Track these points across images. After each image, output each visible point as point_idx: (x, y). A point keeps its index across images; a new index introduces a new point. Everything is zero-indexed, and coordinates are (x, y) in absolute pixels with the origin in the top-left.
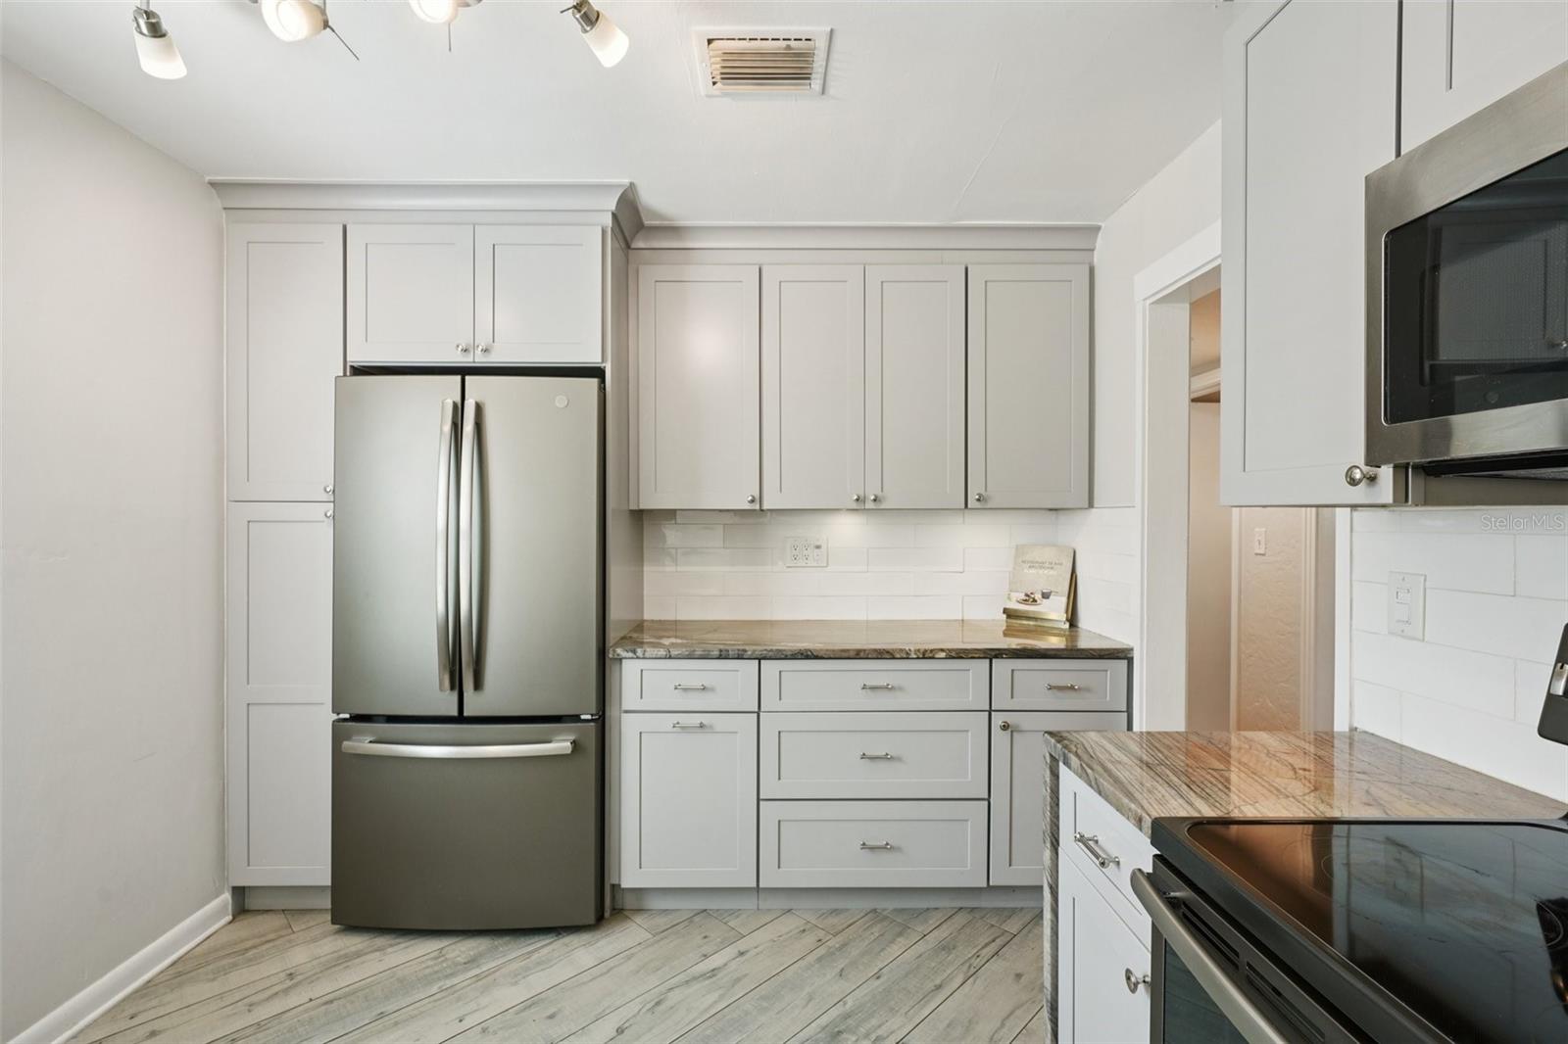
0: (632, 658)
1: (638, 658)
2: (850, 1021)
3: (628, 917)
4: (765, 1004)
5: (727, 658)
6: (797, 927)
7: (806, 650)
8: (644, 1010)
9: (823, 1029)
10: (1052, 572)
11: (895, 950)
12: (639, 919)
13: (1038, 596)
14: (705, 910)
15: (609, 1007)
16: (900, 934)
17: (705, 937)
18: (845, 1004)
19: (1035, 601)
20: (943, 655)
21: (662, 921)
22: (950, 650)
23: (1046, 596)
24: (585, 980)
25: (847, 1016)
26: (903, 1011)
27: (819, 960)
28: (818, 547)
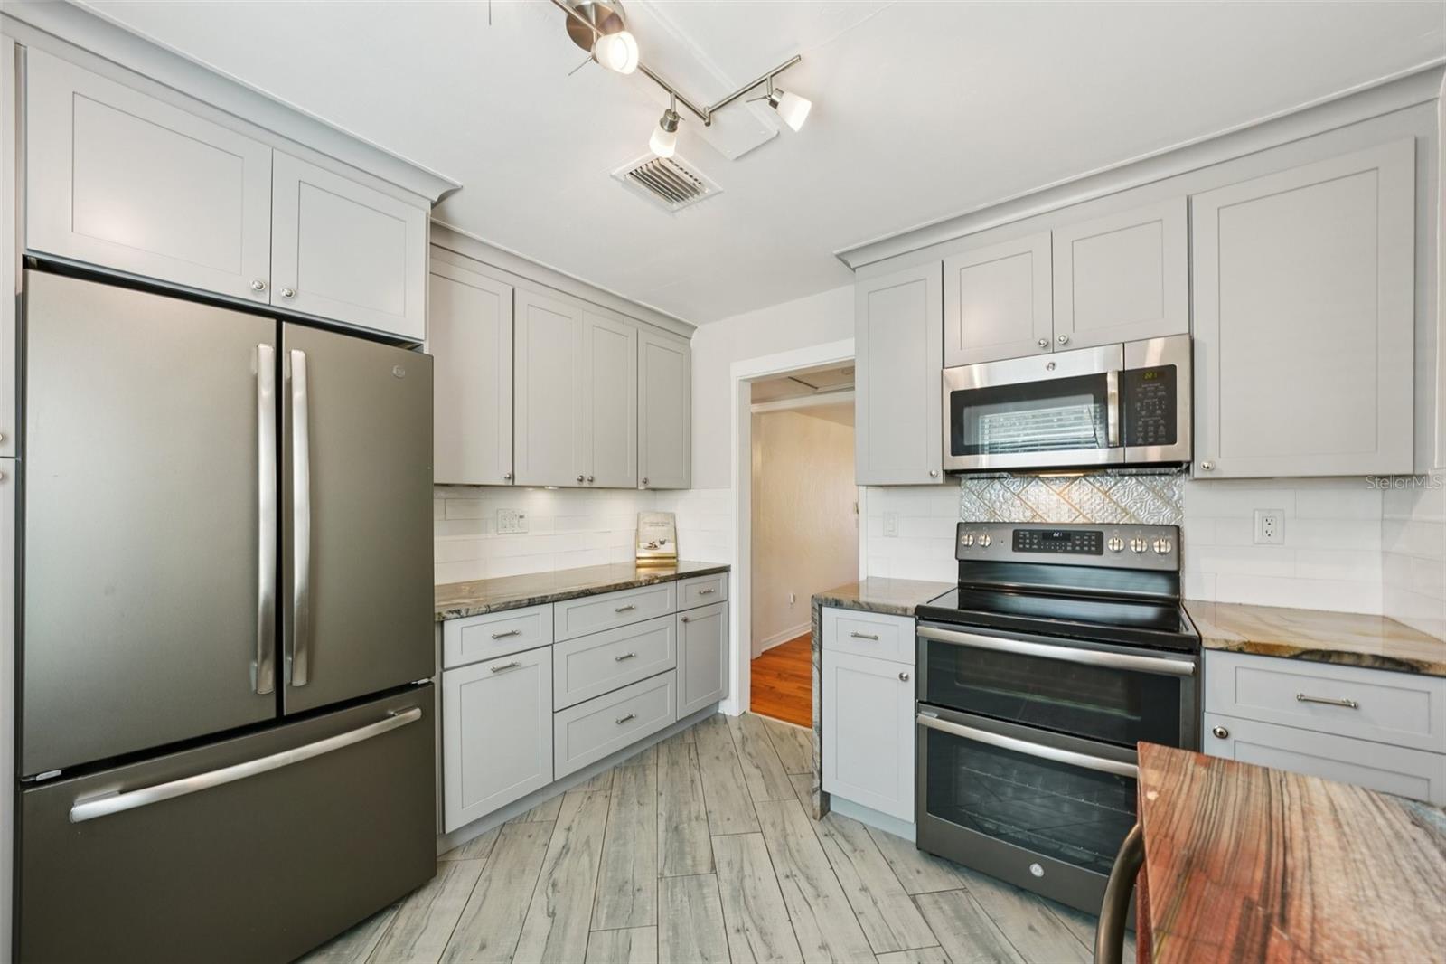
0: (457, 618)
1: (462, 617)
2: (674, 820)
3: (444, 862)
4: (621, 842)
5: (534, 605)
6: (584, 798)
7: (586, 590)
8: (550, 895)
9: (667, 830)
10: (664, 528)
11: (651, 778)
12: (458, 856)
13: (658, 544)
14: (505, 824)
15: (521, 912)
16: (644, 770)
17: (530, 836)
18: (662, 815)
19: (656, 547)
20: (657, 581)
21: (482, 846)
22: (661, 578)
23: (662, 543)
24: (474, 913)
25: (670, 819)
26: (691, 800)
27: (619, 804)
28: (521, 517)
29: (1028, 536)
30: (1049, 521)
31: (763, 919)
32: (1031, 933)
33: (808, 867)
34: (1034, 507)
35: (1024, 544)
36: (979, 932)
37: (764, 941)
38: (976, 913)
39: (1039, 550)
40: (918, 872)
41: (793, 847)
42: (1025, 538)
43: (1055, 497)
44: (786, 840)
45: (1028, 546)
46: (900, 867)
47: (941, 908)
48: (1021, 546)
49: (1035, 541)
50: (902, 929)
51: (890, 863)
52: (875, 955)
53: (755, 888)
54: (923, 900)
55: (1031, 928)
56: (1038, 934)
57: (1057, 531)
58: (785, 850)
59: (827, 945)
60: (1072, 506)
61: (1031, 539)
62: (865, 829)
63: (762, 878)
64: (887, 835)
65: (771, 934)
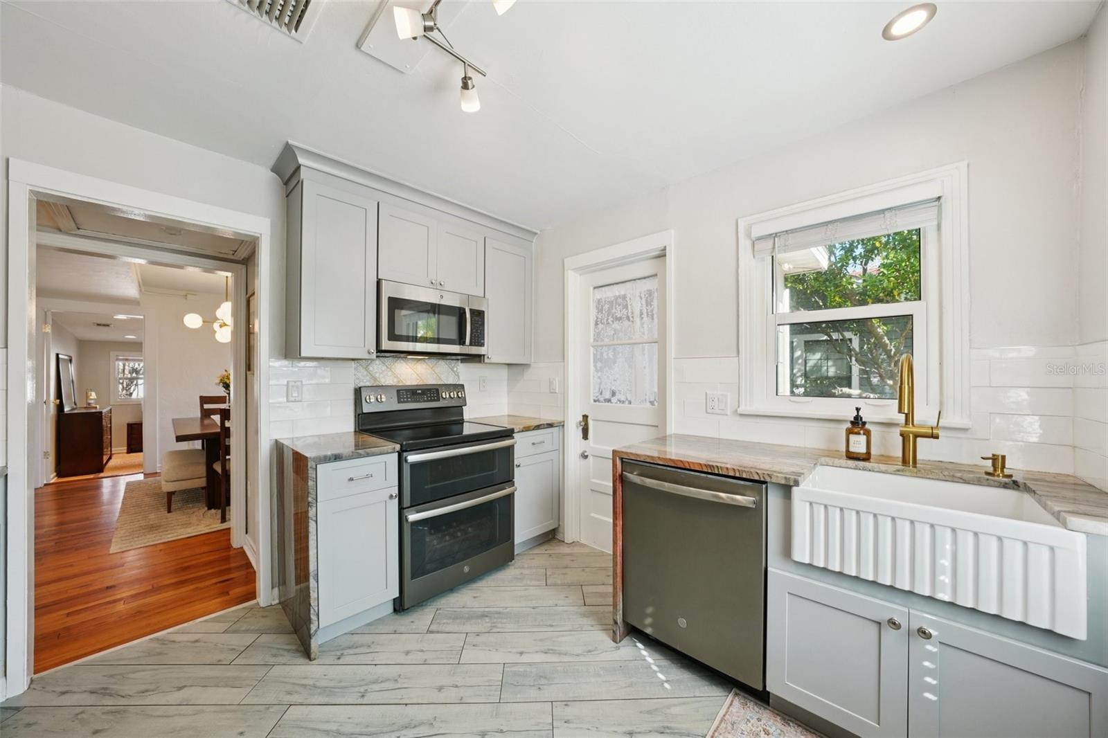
30: (407, 384)
31: (393, 724)
32: (477, 599)
33: (363, 680)
35: (403, 398)
36: (467, 615)
37: (415, 727)
38: (455, 611)
39: (411, 402)
40: (412, 622)
41: (332, 684)
43: (410, 370)
44: (319, 688)
46: (402, 629)
47: (444, 623)
50: (448, 645)
51: (395, 632)
52: (458, 664)
53: (357, 724)
54: (433, 628)
55: (475, 597)
56: (480, 597)
57: (419, 390)
58: (330, 691)
59: (440, 687)
61: (407, 395)
62: (353, 634)
63: (349, 716)
64: (370, 624)
65: (412, 720)
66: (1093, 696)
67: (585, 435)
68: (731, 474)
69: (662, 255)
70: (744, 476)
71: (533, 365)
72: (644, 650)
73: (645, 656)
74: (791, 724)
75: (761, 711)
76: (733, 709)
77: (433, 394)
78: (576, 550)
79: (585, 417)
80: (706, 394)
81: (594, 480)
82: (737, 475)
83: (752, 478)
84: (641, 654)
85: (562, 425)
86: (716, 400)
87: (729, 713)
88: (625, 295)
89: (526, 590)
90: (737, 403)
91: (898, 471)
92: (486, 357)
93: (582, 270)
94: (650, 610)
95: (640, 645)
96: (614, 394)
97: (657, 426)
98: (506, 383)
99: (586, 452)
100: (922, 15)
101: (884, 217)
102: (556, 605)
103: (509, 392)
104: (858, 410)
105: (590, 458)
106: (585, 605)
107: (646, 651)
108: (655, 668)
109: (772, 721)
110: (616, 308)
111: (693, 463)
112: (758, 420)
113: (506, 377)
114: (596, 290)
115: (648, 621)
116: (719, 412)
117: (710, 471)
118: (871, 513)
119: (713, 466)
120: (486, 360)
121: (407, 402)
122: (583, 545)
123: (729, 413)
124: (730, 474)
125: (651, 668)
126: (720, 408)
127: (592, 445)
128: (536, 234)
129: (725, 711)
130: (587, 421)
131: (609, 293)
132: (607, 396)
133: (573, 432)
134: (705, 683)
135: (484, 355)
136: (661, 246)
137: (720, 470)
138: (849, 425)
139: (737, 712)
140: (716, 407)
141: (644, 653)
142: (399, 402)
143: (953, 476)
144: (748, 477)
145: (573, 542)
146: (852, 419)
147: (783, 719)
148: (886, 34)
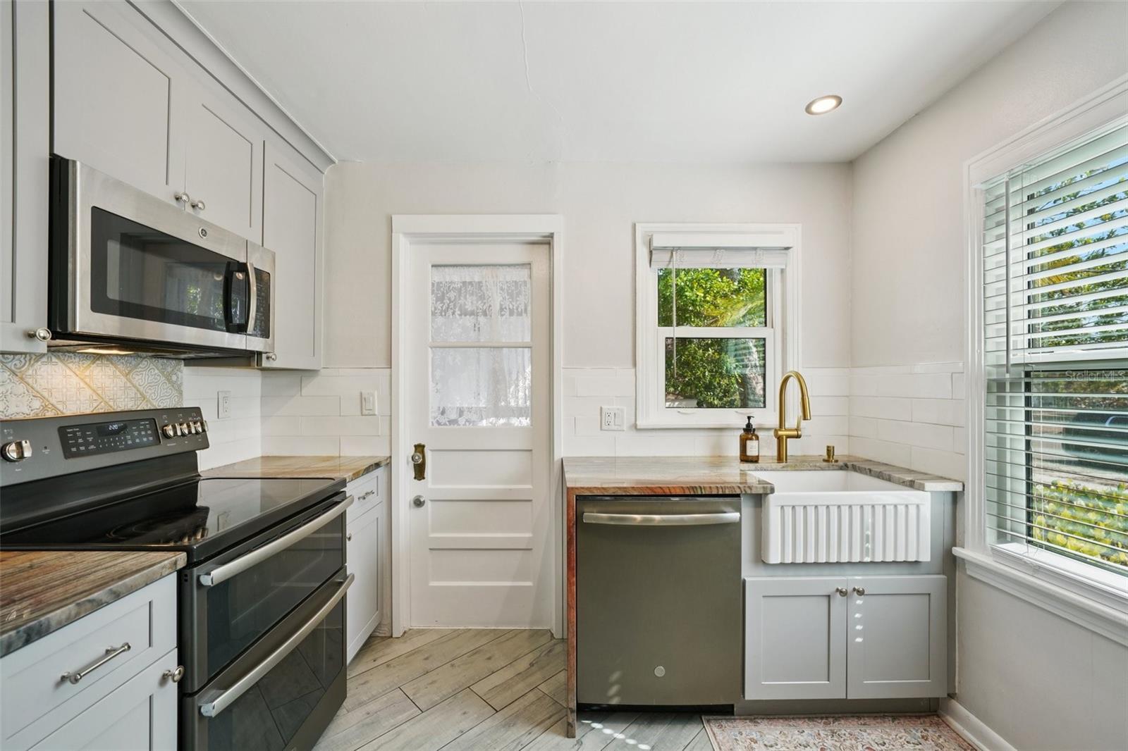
29: (78, 434)
34: (45, 394)
35: (78, 445)
42: (75, 437)
45: (82, 448)
48: (74, 449)
49: (90, 439)
60: (94, 391)
61: (84, 437)
66: (932, 595)
67: (420, 471)
68: (715, 492)
69: (547, 241)
70: (727, 492)
71: (323, 371)
72: (605, 727)
73: (612, 735)
74: (759, 721)
75: (735, 725)
76: (720, 738)
77: (146, 430)
78: (418, 642)
79: (420, 448)
80: (601, 408)
81: (432, 535)
82: (720, 492)
83: (734, 493)
84: (604, 734)
85: (388, 463)
86: (612, 415)
87: (720, 743)
88: (480, 282)
89: (398, 734)
90: (634, 418)
91: (783, 467)
92: (264, 356)
93: (418, 238)
94: (615, 676)
95: (597, 726)
96: (461, 413)
97: (531, 450)
98: (257, 402)
99: (420, 496)
100: (833, 102)
101: (756, 254)
102: (462, 733)
103: (264, 417)
104: (749, 418)
105: (428, 505)
106: (497, 712)
107: (607, 728)
108: (631, 742)
109: (747, 728)
110: (465, 298)
111: (674, 488)
112: (654, 434)
113: (259, 393)
114: (433, 268)
115: (614, 689)
116: (616, 428)
117: (692, 493)
118: (835, 505)
119: (696, 487)
120: (265, 364)
121: (88, 453)
122: (420, 632)
123: (625, 429)
124: (713, 493)
125: (627, 744)
126: (617, 424)
127: (430, 486)
128: (334, 162)
129: (716, 744)
130: (423, 453)
131: (456, 276)
132: (453, 416)
133: (403, 469)
134: (679, 727)
135: (260, 354)
136: (547, 231)
137: (703, 491)
138: (742, 432)
139: (724, 738)
140: (612, 423)
141: (608, 731)
142: (68, 454)
143: (816, 466)
144: (731, 493)
145: (405, 633)
146: (745, 427)
147: (751, 720)
148: (808, 109)
